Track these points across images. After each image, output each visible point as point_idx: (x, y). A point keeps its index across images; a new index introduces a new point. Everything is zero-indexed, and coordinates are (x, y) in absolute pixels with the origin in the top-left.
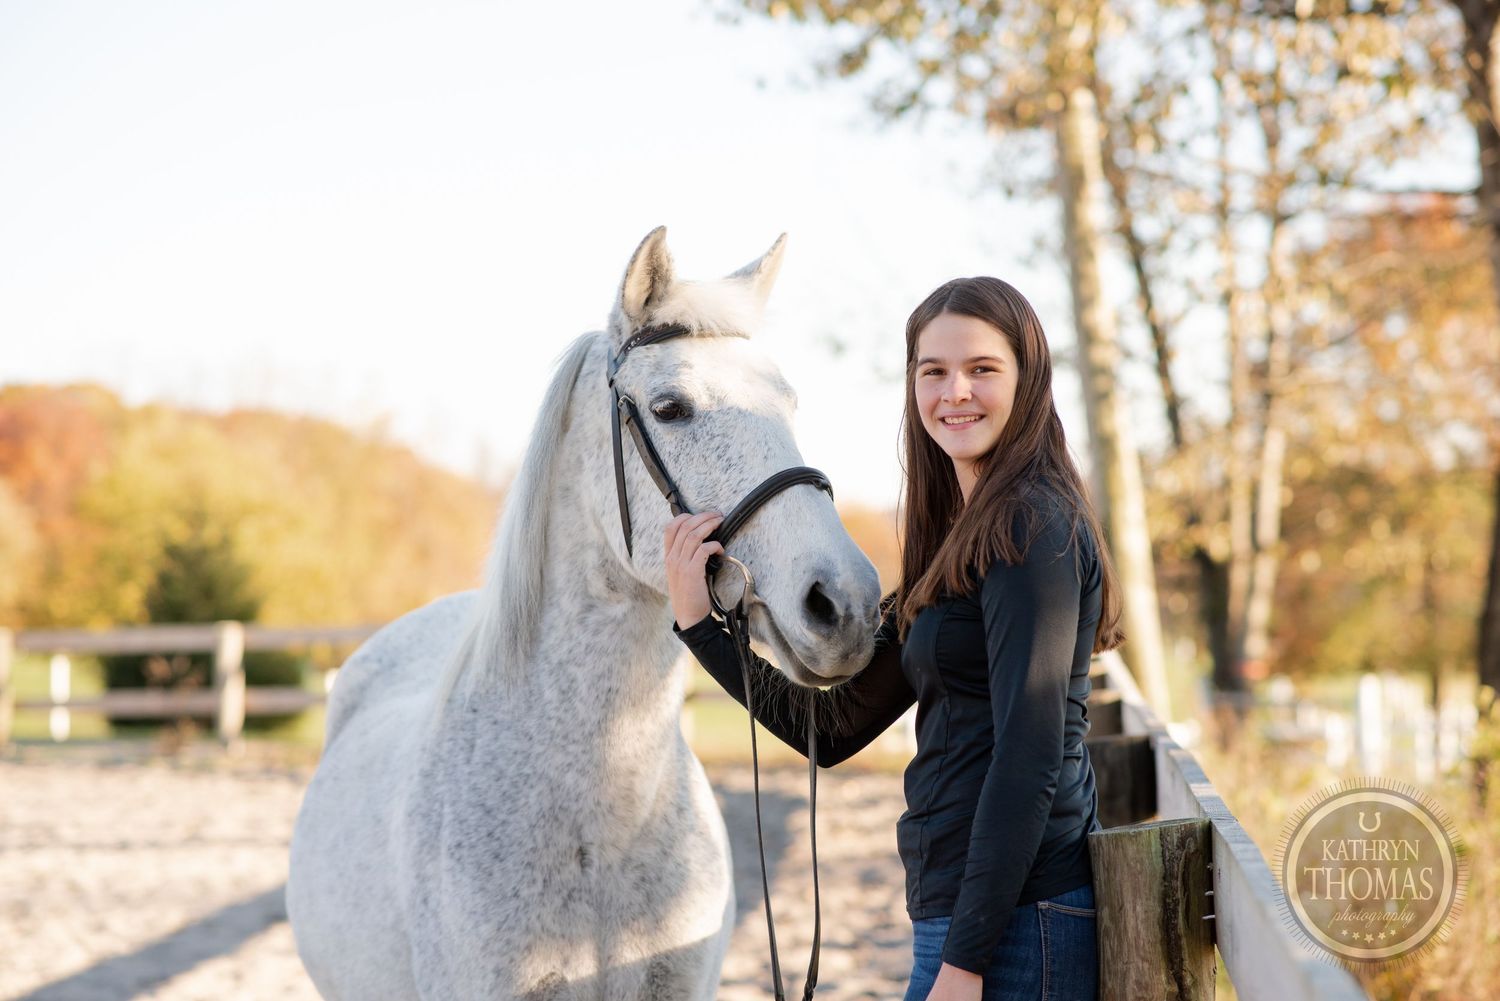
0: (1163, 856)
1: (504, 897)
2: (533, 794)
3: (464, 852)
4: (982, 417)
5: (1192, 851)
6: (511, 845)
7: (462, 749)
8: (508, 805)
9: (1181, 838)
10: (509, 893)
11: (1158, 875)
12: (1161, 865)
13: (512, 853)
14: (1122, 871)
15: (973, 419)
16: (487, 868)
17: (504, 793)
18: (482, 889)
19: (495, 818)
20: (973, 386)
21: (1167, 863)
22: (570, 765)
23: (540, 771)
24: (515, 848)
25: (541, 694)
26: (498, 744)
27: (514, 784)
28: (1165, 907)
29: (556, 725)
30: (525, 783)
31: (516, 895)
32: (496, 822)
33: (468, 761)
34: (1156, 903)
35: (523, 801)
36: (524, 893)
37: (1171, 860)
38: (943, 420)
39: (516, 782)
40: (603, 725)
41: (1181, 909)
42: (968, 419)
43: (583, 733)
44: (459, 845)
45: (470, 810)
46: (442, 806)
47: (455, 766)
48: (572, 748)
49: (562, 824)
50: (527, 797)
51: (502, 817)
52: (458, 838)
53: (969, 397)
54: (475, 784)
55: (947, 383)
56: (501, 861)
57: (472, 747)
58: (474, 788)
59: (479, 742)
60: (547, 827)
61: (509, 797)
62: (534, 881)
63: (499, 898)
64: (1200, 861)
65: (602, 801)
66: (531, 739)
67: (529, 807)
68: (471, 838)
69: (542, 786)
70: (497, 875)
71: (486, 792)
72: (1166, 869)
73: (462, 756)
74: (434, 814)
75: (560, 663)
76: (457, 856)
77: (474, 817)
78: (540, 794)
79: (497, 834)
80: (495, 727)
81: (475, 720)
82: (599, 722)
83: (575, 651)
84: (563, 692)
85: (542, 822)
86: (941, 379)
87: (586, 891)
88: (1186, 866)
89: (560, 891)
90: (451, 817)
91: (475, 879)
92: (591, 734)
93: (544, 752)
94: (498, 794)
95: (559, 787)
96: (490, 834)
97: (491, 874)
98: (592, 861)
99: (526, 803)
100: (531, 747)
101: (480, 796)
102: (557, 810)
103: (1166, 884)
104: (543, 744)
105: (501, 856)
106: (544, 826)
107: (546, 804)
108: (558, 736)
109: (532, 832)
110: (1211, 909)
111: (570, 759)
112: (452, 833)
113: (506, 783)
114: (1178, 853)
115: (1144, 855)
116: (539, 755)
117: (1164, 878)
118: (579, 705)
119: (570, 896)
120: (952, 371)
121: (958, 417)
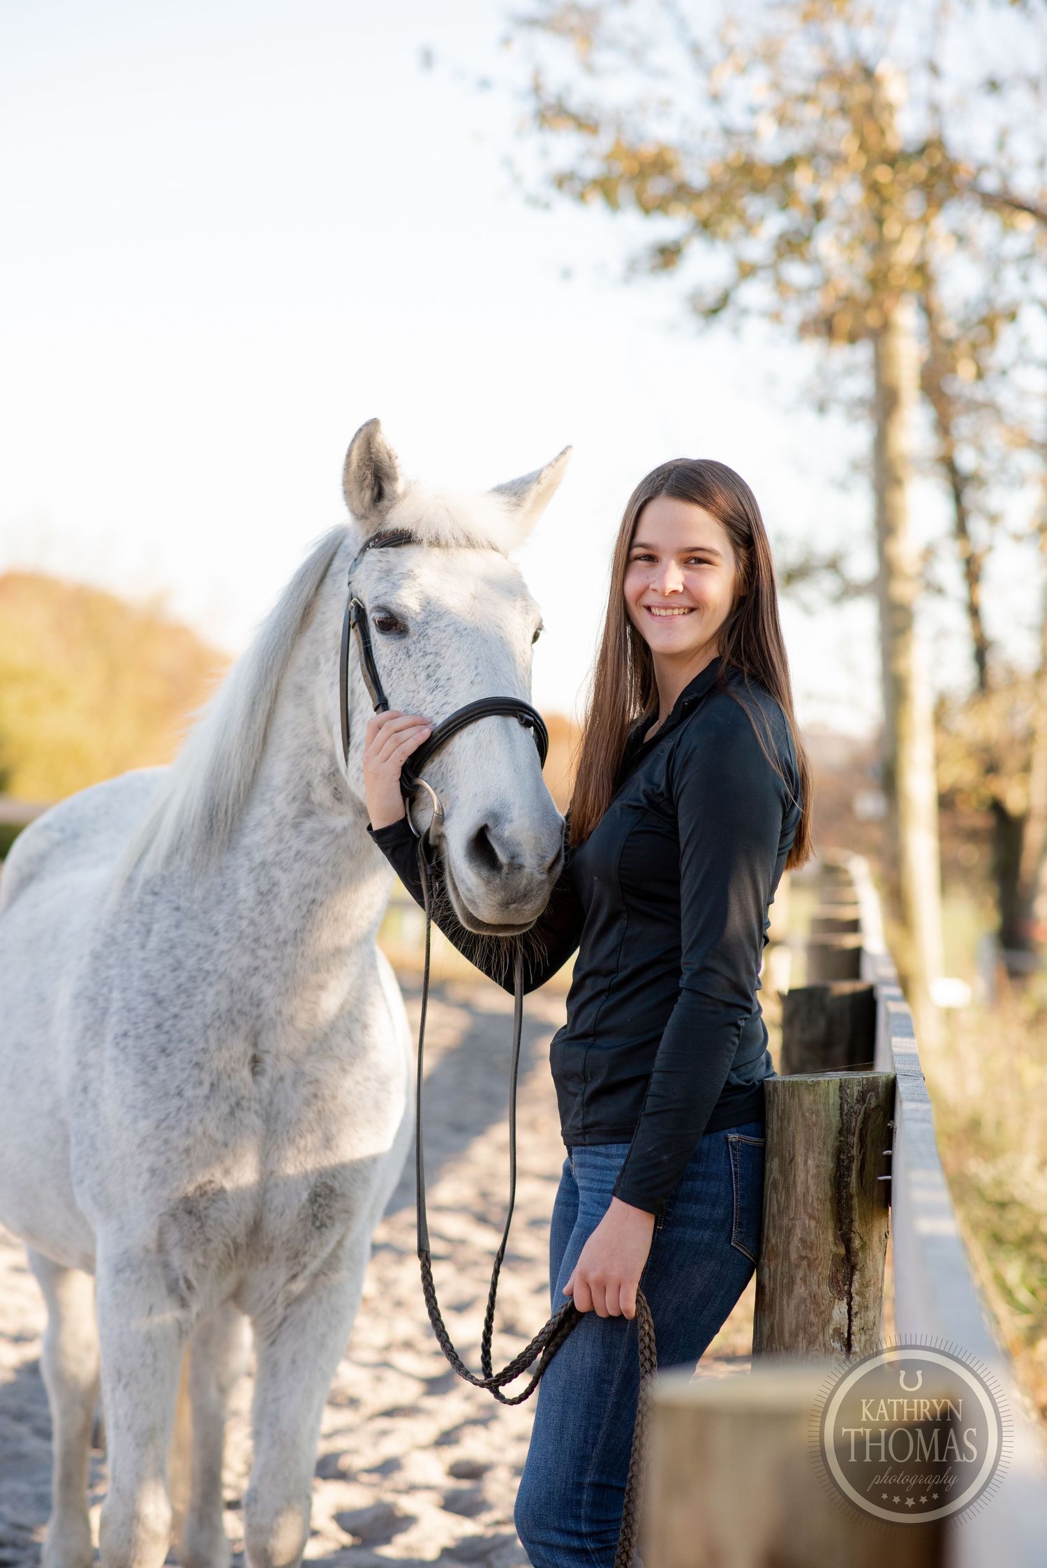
0: (841, 1108)
1: (166, 1094)
2: (211, 992)
3: (130, 1042)
4: (692, 610)
5: (872, 1106)
6: (181, 1041)
7: (137, 932)
8: (183, 998)
9: (862, 1092)
10: (172, 1089)
11: (834, 1129)
12: (838, 1118)
13: (180, 1050)
14: (796, 1121)
15: (682, 611)
16: (151, 1062)
17: (180, 986)
18: (144, 1083)
19: (166, 1009)
20: (686, 577)
21: (844, 1117)
22: (256, 969)
23: (221, 969)
24: (184, 1045)
25: (236, 891)
26: (180, 932)
27: (192, 979)
28: (839, 1162)
29: (248, 926)
30: (204, 980)
31: (180, 1094)
32: (166, 1015)
33: (143, 947)
34: (830, 1159)
35: (199, 998)
36: (189, 1093)
37: (849, 1114)
38: (649, 608)
39: (195, 977)
40: (299, 935)
41: (855, 1167)
42: (676, 612)
43: (276, 940)
44: (125, 1035)
45: (140, 999)
46: (110, 991)
47: (129, 950)
48: (261, 952)
49: (237, 1029)
50: (204, 994)
51: (174, 1010)
52: (126, 1027)
53: (681, 588)
54: (148, 971)
55: (658, 569)
56: (168, 1055)
57: (149, 931)
58: (146, 976)
59: (156, 927)
60: (222, 1030)
61: (185, 991)
62: (201, 1083)
63: (160, 1094)
64: (880, 1119)
65: (284, 1011)
66: (216, 934)
67: (206, 1006)
68: (137, 1028)
69: (222, 986)
70: (162, 1070)
71: (159, 981)
72: (843, 1123)
73: (136, 941)
74: (101, 1000)
75: (263, 864)
76: (122, 1045)
77: (143, 1006)
78: (218, 994)
79: (167, 1026)
80: (176, 913)
81: (154, 903)
82: (296, 932)
83: (283, 855)
84: (261, 894)
85: (217, 1024)
86: (652, 566)
87: (255, 1100)
88: (865, 1121)
89: (228, 1097)
90: (120, 1004)
91: (138, 1071)
92: (285, 942)
93: (229, 951)
94: (173, 986)
95: (240, 989)
96: (159, 1026)
97: (155, 1068)
98: (264, 1070)
99: (202, 1001)
100: (216, 942)
101: (152, 984)
102: (235, 1013)
103: (842, 1139)
104: (228, 942)
105: (168, 1051)
106: (219, 1028)
107: (224, 1005)
108: (247, 937)
109: (205, 1032)
110: (888, 1170)
111: (258, 963)
112: (120, 1021)
113: (183, 976)
114: (857, 1107)
115: (821, 1107)
116: (222, 953)
117: (840, 1132)
118: (278, 912)
119: (238, 1104)
120: (664, 559)
121: (666, 608)
